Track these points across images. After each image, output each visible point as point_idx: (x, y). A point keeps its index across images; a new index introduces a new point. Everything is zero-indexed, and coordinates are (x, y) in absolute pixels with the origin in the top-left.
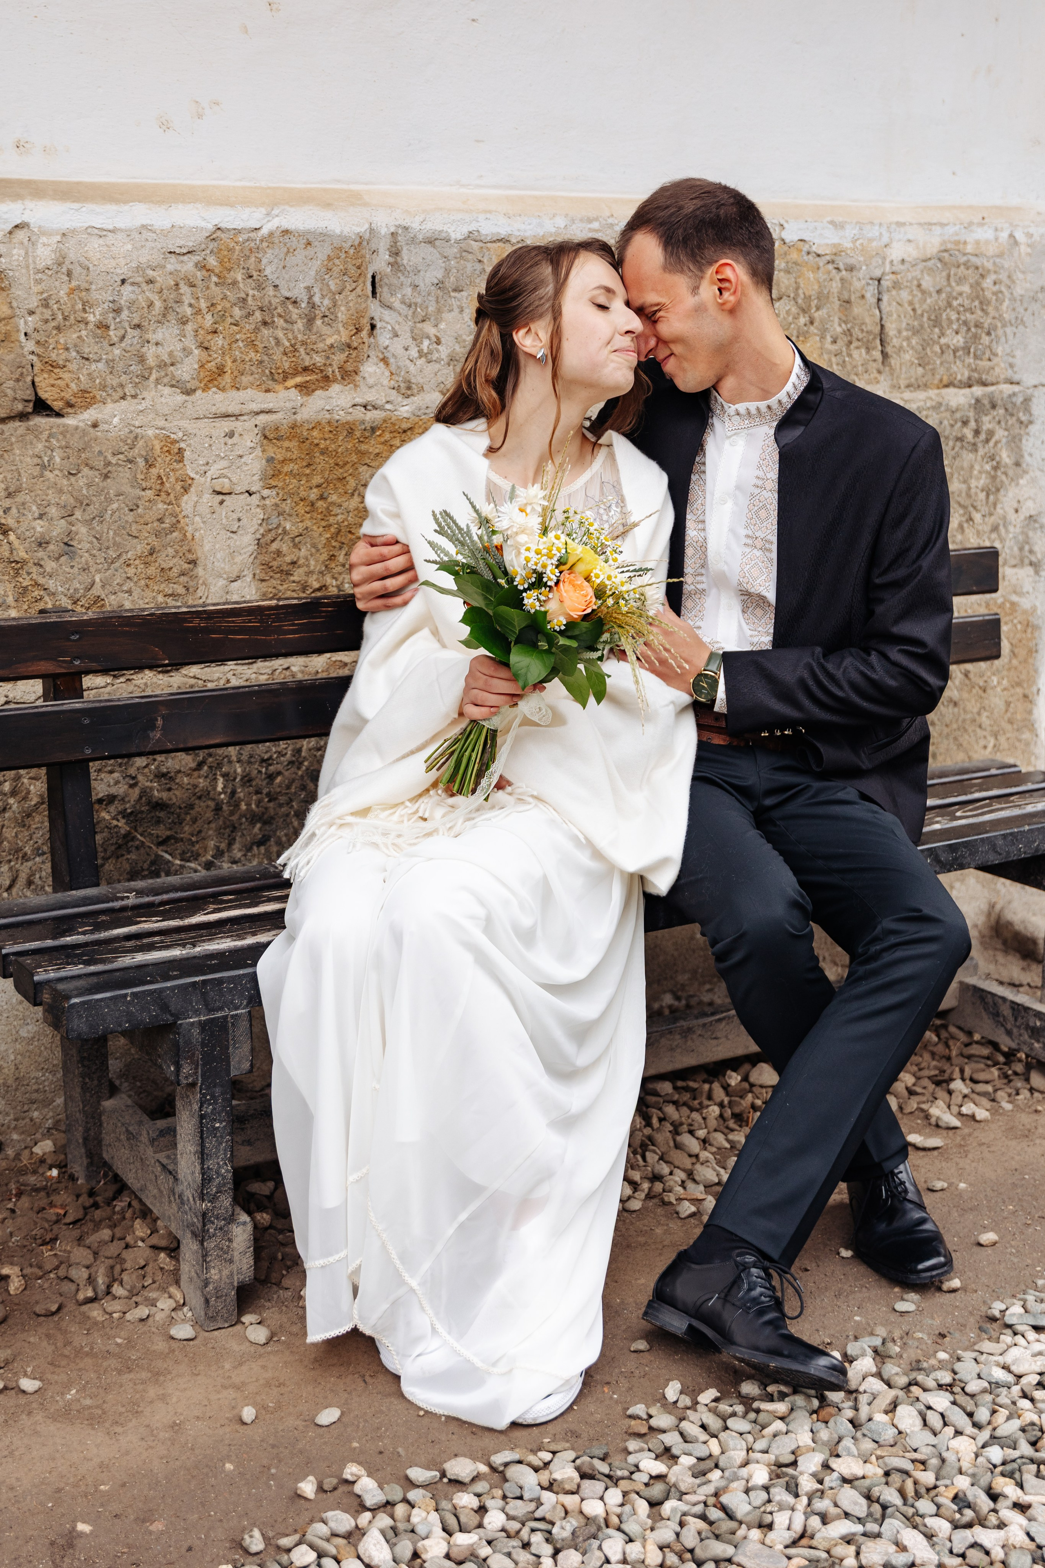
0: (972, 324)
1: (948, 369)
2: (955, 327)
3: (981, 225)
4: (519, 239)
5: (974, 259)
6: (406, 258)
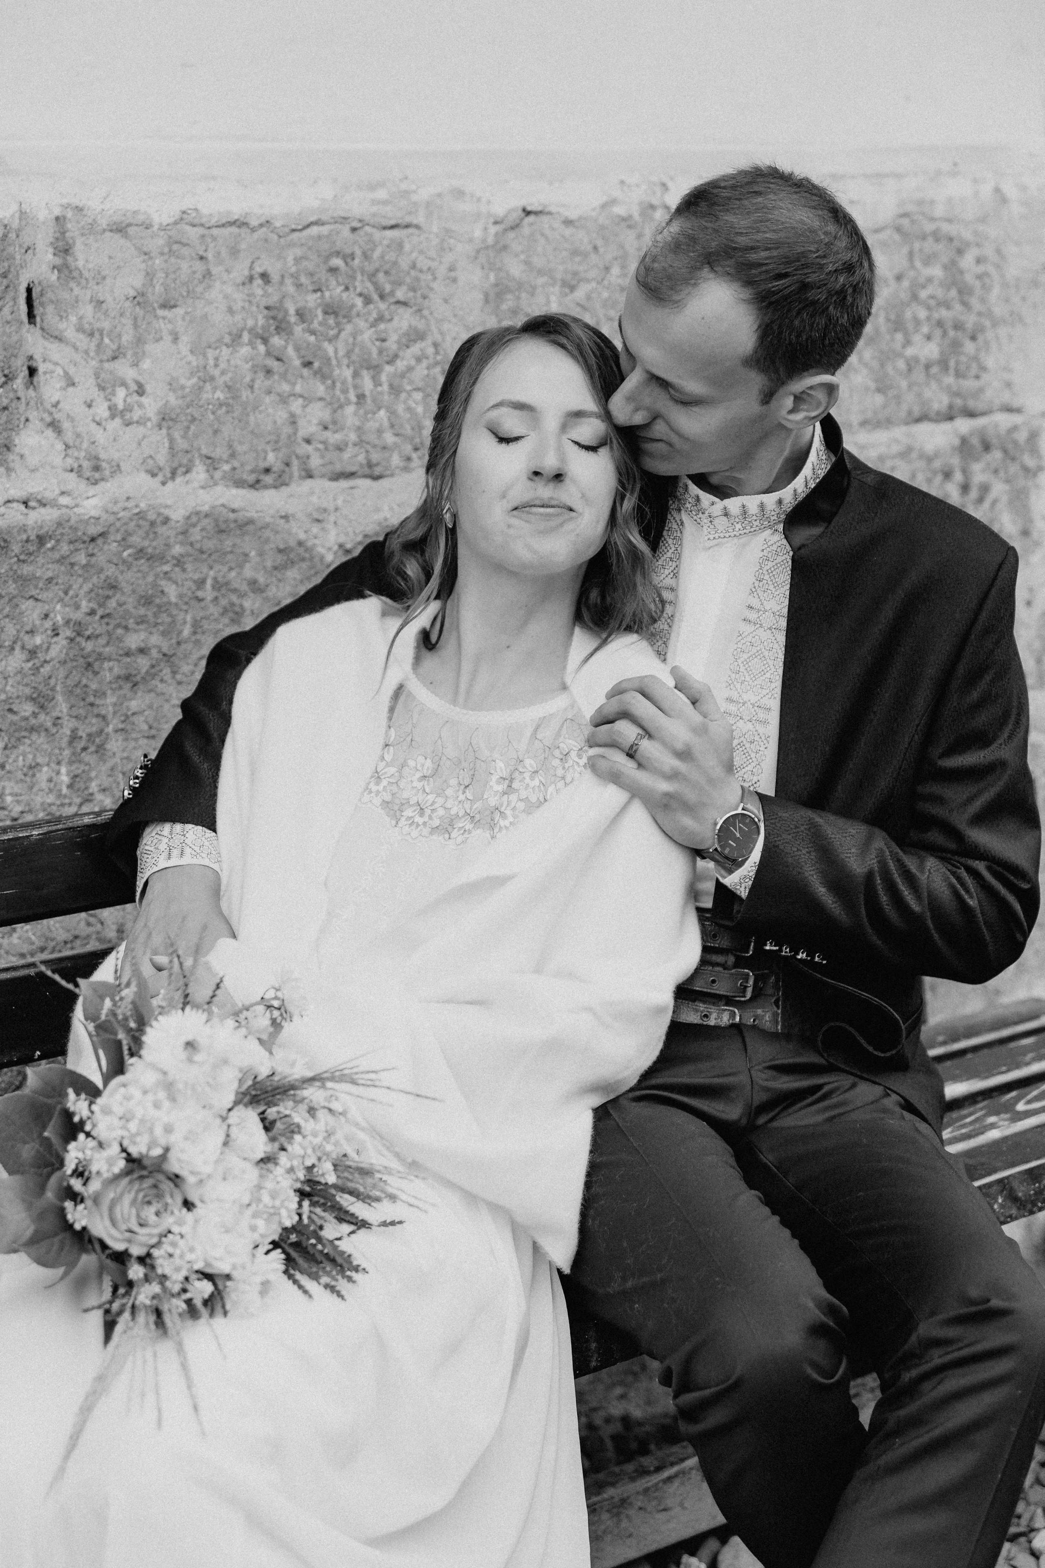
0: (949, 324)
1: (919, 395)
2: (925, 329)
3: (954, 174)
4: (263, 220)
5: (946, 227)
6: (81, 258)
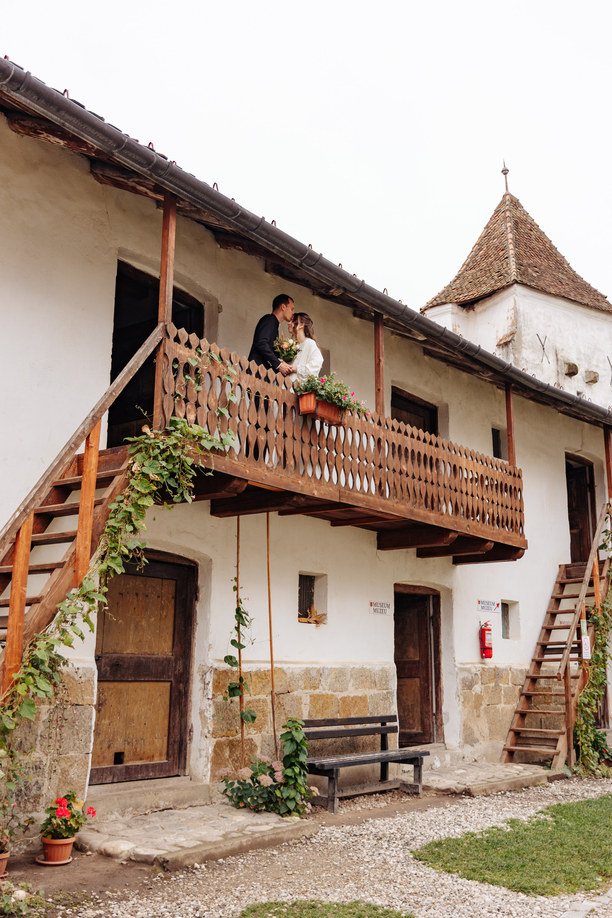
1: (383, 687)
2: (384, 680)
3: (386, 665)
5: (385, 670)
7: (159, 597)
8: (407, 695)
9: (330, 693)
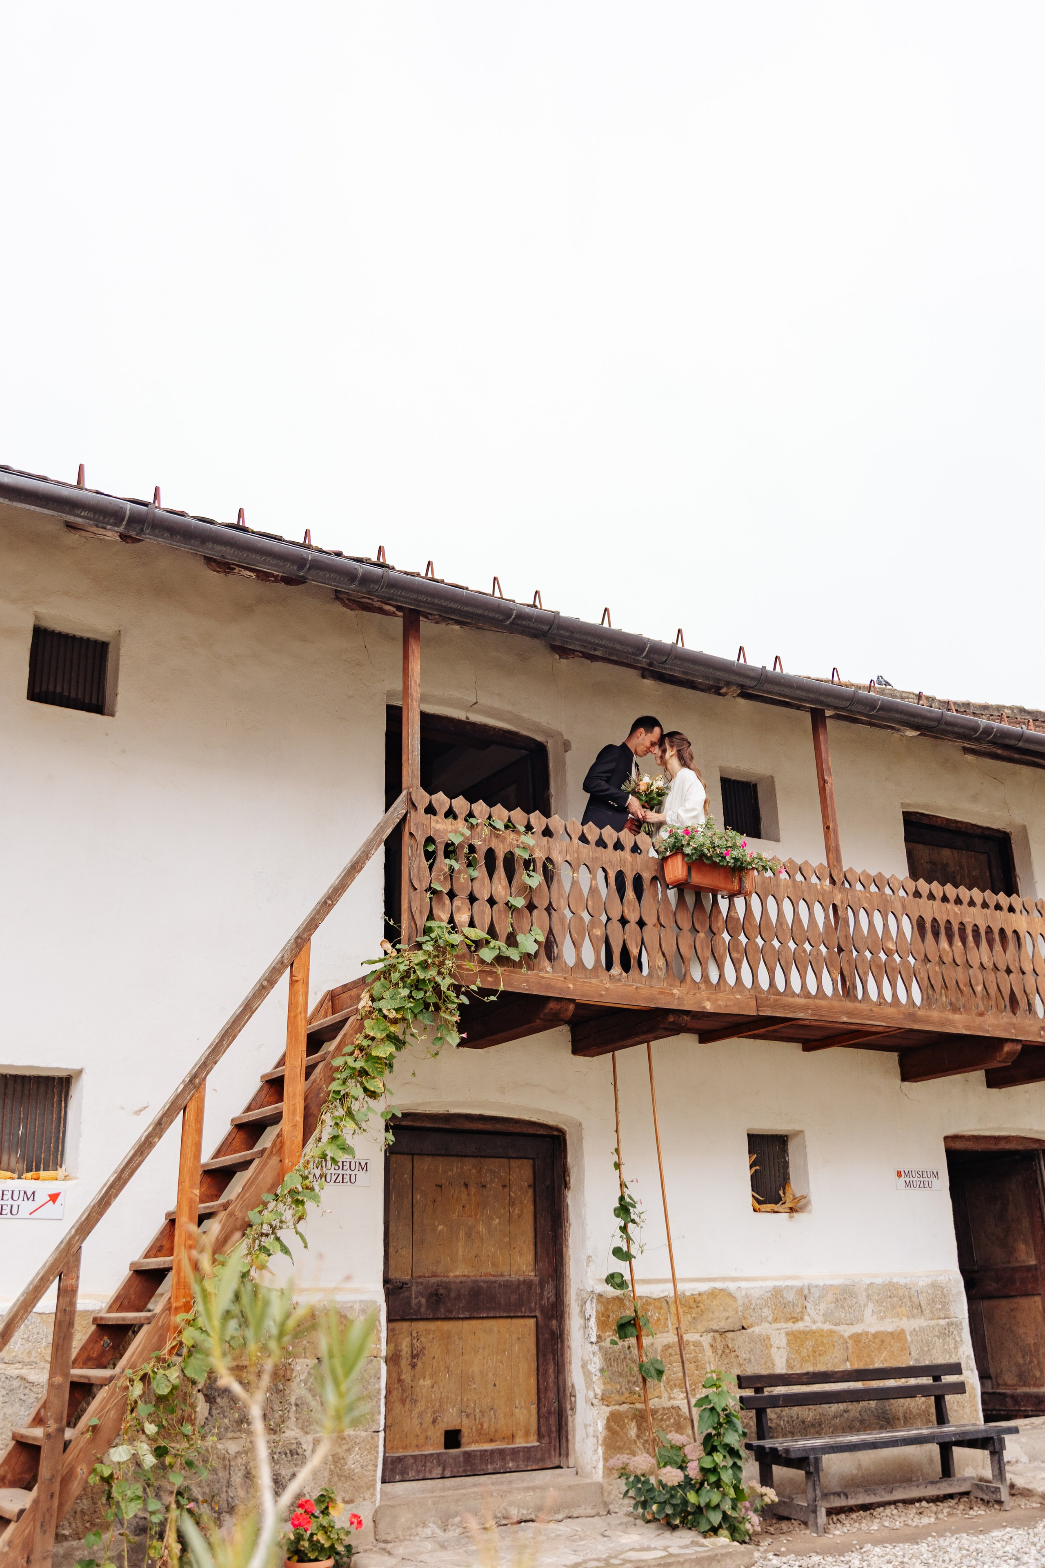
0: (943, 1302)
1: (938, 1314)
2: (938, 1303)
5: (940, 1285)
7: (504, 1186)
8: (1025, 1326)
9: (827, 1327)
